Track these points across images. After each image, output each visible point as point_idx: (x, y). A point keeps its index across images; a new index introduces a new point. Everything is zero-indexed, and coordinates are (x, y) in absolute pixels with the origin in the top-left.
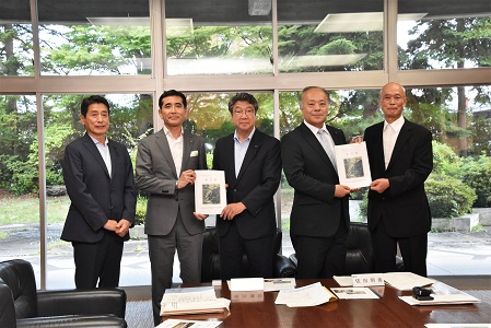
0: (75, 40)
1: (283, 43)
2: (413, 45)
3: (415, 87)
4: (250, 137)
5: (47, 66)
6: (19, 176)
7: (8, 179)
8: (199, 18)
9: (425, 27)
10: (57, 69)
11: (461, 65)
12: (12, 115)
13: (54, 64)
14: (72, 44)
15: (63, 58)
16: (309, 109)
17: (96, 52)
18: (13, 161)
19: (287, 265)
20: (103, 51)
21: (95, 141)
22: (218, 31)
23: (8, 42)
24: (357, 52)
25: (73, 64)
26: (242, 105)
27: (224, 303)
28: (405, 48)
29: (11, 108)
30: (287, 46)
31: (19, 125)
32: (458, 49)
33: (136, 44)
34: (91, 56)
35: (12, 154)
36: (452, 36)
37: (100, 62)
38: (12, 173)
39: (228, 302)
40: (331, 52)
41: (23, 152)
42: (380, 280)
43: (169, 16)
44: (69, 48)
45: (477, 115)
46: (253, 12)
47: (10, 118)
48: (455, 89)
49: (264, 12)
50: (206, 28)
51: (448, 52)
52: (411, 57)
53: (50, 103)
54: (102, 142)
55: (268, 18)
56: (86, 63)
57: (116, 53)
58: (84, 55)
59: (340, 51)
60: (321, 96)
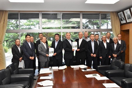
2: (86, 23)
4: (58, 41)
5: (23, 26)
8: (48, 19)
12: (17, 34)
14: (27, 22)
17: (31, 23)
20: (33, 23)
24: (77, 24)
25: (27, 25)
26: (57, 36)
28: (85, 23)
32: (93, 24)
37: (32, 25)
40: (72, 24)
43: (43, 18)
49: (60, 18)
52: (86, 25)
56: (30, 25)
57: (35, 23)
58: (29, 24)
59: (74, 24)
60: (69, 34)
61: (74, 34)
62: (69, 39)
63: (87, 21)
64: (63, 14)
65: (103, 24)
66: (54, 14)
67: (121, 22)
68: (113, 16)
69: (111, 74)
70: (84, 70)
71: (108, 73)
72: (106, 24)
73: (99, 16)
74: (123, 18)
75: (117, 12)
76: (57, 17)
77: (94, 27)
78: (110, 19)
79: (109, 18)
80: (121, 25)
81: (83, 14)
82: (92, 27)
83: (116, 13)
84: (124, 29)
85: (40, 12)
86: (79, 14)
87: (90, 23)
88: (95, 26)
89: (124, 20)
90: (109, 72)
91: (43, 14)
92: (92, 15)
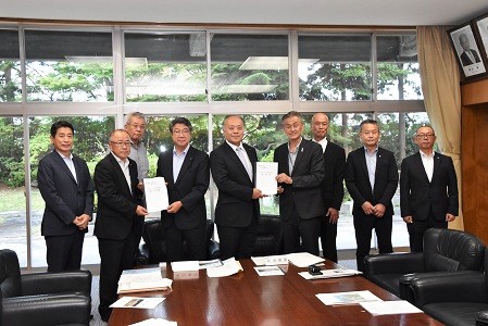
0: (59, 70)
1: (218, 74)
2: (312, 78)
4: (186, 151)
5: (37, 89)
6: (15, 173)
7: (7, 175)
8: (151, 58)
9: (319, 66)
10: (45, 92)
12: (9, 126)
13: (42, 88)
14: (56, 73)
15: (49, 83)
16: (230, 132)
17: (75, 78)
18: (11, 159)
19: (217, 248)
20: (81, 78)
21: (63, 156)
22: (168, 65)
23: (8, 71)
24: (271, 82)
25: (57, 88)
26: (180, 127)
27: (168, 283)
28: (305, 80)
29: (9, 122)
30: (220, 77)
31: (14, 134)
32: (341, 83)
33: (106, 73)
34: (70, 82)
35: (9, 157)
37: (78, 87)
38: (10, 171)
39: (170, 281)
40: (252, 82)
41: (18, 154)
42: (285, 259)
43: (128, 55)
44: (54, 76)
45: (355, 129)
46: (193, 55)
47: (8, 129)
48: (340, 115)
49: (200, 54)
51: (335, 84)
54: (68, 156)
55: (204, 59)
56: (67, 87)
57: (91, 80)
58: (65, 81)
59: (260, 82)
61: (259, 128)
62: (237, 144)
63: (313, 72)
64: (216, 36)
65: (382, 86)
66: (177, 36)
67: (466, 69)
68: (428, 48)
69: (426, 289)
70: (312, 273)
71: (415, 287)
72: (396, 82)
73: (370, 47)
74: (474, 52)
75: (448, 29)
76: (188, 51)
77: (343, 94)
78: (415, 59)
79: (412, 54)
80: (461, 84)
81: (301, 38)
82: (336, 96)
83: (444, 32)
84: (476, 100)
85: (117, 27)
86: (286, 37)
87: (329, 78)
88: (350, 94)
89: (478, 61)
90: (419, 284)
91: (128, 36)
92: (341, 44)
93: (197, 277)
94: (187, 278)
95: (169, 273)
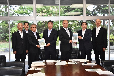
1: (65, 10)
2: (94, 10)
3: (94, 20)
4: (51, 30)
5: (14, 14)
6: (8, 38)
9: (96, 6)
10: (17, 15)
11: (104, 15)
12: (7, 24)
14: (20, 9)
15: (17, 12)
18: (7, 34)
19: (60, 57)
20: (26, 11)
22: (51, 7)
23: (6, 8)
24: (81, 12)
25: (20, 14)
30: (66, 10)
35: (7, 33)
36: (102, 9)
37: (25, 13)
38: (7, 37)
40: (75, 12)
42: (78, 60)
50: (48, 6)
51: (101, 12)
52: (93, 13)
53: (15, 22)
56: (22, 13)
57: (29, 11)
59: (77, 11)
60: (67, 22)
61: (77, 25)
62: (66, 28)
63: (94, 8)
70: (85, 64)
93: (53, 64)
94: (50, 64)
95: (46, 63)
